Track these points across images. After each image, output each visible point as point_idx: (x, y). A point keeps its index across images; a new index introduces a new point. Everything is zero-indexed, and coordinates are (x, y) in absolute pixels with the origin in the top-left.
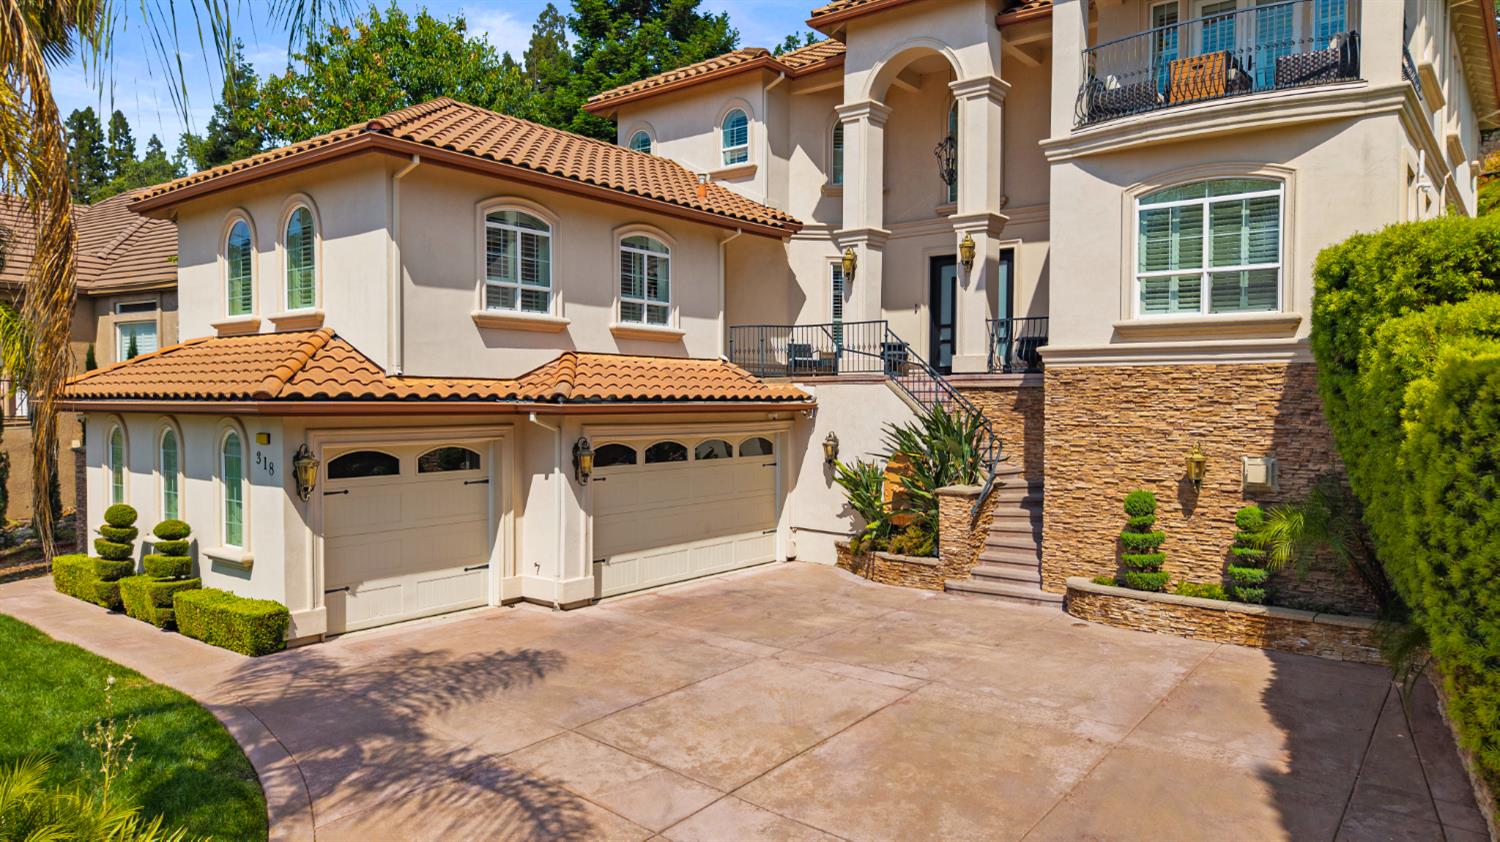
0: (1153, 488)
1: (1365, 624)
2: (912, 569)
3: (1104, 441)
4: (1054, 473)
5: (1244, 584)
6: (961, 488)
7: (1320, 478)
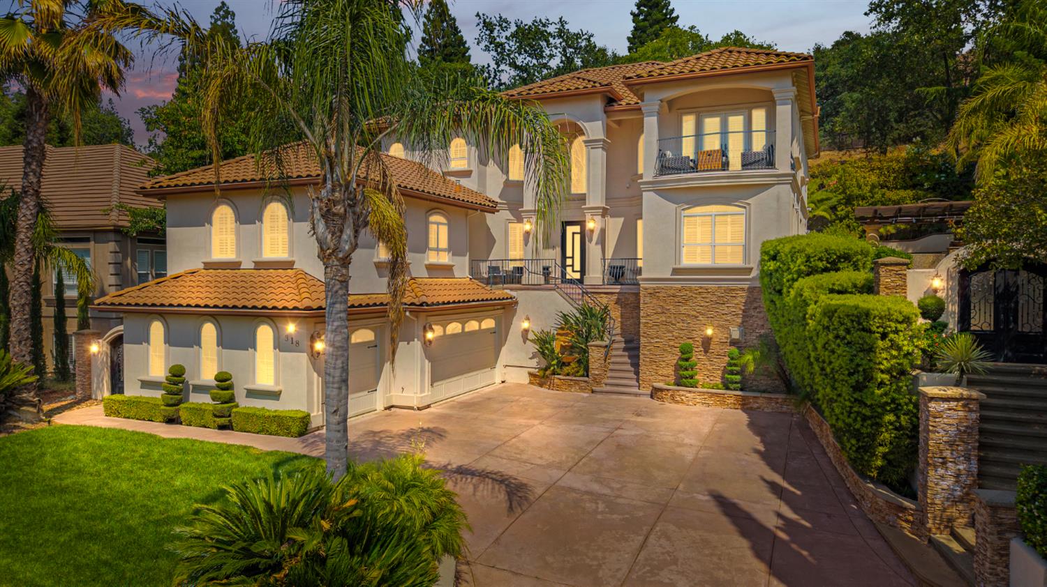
0: (691, 341)
1: (781, 397)
2: (575, 384)
3: (668, 320)
4: (645, 335)
5: (733, 382)
6: (598, 342)
7: (761, 336)
